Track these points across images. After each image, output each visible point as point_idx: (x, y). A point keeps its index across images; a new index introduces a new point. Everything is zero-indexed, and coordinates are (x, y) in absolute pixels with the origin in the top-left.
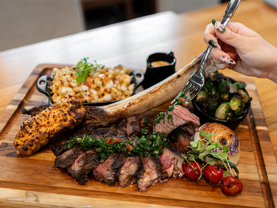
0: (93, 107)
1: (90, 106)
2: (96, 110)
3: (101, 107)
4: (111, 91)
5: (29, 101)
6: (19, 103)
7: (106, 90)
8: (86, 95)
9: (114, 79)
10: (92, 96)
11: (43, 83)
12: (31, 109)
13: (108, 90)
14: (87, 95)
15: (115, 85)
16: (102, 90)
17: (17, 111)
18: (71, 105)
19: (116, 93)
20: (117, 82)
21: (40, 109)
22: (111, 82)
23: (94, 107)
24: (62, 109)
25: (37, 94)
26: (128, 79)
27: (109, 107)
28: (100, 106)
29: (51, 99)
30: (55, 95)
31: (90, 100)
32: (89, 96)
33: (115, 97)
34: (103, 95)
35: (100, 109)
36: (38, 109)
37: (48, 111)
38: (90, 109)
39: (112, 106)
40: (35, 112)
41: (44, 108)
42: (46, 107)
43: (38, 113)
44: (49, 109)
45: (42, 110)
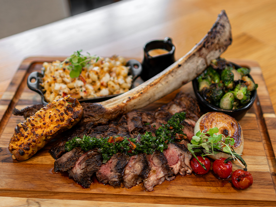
0: (91, 104)
1: (87, 103)
3: (99, 104)
4: (107, 85)
5: (20, 100)
6: (9, 103)
7: (102, 85)
8: (81, 91)
9: (110, 72)
10: (88, 92)
11: (33, 80)
12: (23, 110)
13: (105, 84)
14: (83, 91)
15: (112, 78)
16: (98, 84)
18: (67, 104)
19: (113, 87)
20: (114, 75)
21: (34, 109)
22: (107, 75)
24: (58, 108)
25: (27, 92)
26: (125, 70)
27: (108, 103)
29: (44, 97)
30: (48, 92)
31: (87, 96)
32: (85, 91)
33: (112, 91)
34: (99, 90)
35: (97, 106)
36: (32, 109)
37: (43, 112)
38: (88, 106)
39: (111, 102)
40: (29, 112)
41: (38, 108)
42: (40, 106)
43: (32, 113)
44: (44, 109)
45: (36, 110)
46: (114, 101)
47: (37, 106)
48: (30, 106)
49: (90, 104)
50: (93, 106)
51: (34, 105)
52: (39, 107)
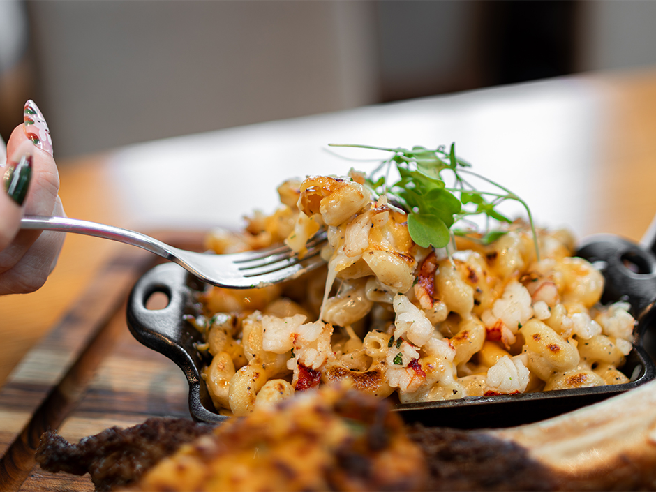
0: (459, 439)
1: (437, 430)
2: (482, 454)
3: (508, 435)
4: (520, 339)
5: (92, 391)
6: (37, 400)
7: (493, 336)
8: (398, 360)
9: (527, 278)
10: (430, 368)
11: (159, 298)
12: (88, 443)
13: (508, 334)
14: (406, 362)
15: (541, 308)
16: (475, 331)
17: (25, 440)
19: (554, 349)
20: (549, 292)
21: (144, 442)
22: (519, 294)
23: (460, 433)
24: (287, 454)
27: (555, 435)
28: (495, 426)
29: (203, 382)
30: (221, 360)
31: (420, 390)
32: (413, 364)
34: (476, 361)
35: (500, 446)
36: (134, 440)
37: (195, 469)
38: (442, 445)
39: (576, 431)
40: (117, 458)
41: (166, 441)
42: (179, 430)
43: (132, 466)
44: (200, 454)
45: (156, 450)
46: (594, 425)
47: (162, 431)
48: (125, 424)
49: (450, 433)
50: (477, 451)
51: (147, 422)
52: (171, 433)
